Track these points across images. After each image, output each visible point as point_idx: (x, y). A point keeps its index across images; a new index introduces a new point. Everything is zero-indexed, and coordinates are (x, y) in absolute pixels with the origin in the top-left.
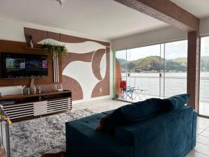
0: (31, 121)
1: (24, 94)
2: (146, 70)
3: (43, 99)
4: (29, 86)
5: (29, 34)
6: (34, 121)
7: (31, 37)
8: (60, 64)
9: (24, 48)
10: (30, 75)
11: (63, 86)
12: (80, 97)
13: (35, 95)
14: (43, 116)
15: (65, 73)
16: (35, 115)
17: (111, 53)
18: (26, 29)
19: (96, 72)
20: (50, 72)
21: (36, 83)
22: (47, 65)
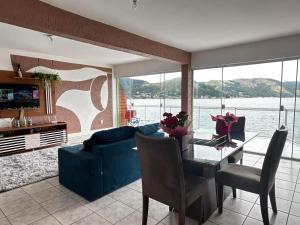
0: (23, 154)
1: (13, 127)
2: (173, 95)
3: (35, 131)
4: (18, 118)
5: (17, 62)
6: (26, 154)
7: (19, 66)
8: (53, 93)
9: (11, 77)
10: (19, 107)
11: (58, 118)
12: (78, 129)
13: (26, 128)
14: (36, 149)
15: (59, 103)
16: (27, 148)
17: (114, 80)
18: (13, 57)
19: (96, 102)
20: (42, 103)
21: (26, 115)
22: (38, 95)
